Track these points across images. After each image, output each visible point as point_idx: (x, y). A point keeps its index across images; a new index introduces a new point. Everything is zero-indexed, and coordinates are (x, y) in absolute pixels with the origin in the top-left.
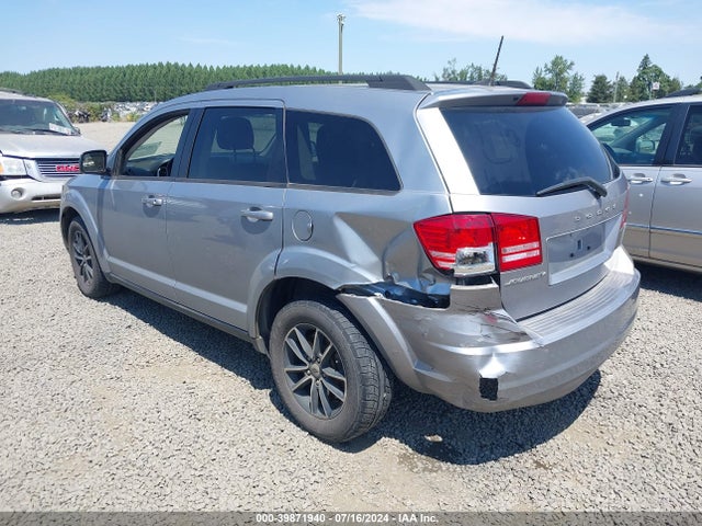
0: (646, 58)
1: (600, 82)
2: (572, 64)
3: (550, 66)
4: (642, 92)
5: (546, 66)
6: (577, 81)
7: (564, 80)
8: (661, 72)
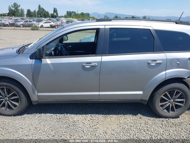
0: (39, 5)
1: (29, 11)
2: (20, 5)
3: (13, 5)
4: (40, 15)
5: (12, 5)
6: (22, 11)
7: (18, 10)
8: (44, 9)
